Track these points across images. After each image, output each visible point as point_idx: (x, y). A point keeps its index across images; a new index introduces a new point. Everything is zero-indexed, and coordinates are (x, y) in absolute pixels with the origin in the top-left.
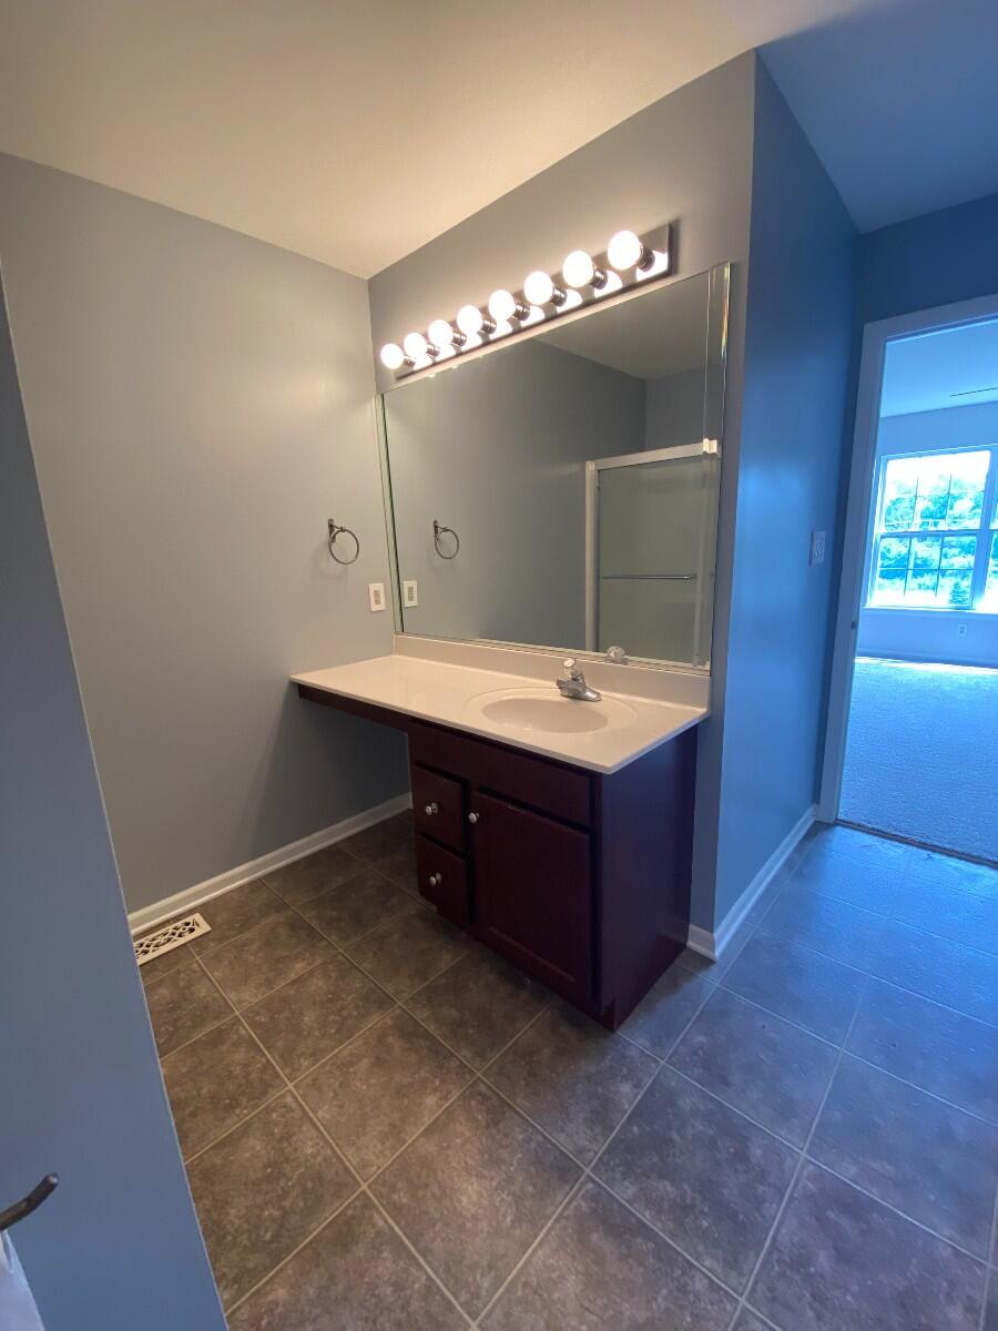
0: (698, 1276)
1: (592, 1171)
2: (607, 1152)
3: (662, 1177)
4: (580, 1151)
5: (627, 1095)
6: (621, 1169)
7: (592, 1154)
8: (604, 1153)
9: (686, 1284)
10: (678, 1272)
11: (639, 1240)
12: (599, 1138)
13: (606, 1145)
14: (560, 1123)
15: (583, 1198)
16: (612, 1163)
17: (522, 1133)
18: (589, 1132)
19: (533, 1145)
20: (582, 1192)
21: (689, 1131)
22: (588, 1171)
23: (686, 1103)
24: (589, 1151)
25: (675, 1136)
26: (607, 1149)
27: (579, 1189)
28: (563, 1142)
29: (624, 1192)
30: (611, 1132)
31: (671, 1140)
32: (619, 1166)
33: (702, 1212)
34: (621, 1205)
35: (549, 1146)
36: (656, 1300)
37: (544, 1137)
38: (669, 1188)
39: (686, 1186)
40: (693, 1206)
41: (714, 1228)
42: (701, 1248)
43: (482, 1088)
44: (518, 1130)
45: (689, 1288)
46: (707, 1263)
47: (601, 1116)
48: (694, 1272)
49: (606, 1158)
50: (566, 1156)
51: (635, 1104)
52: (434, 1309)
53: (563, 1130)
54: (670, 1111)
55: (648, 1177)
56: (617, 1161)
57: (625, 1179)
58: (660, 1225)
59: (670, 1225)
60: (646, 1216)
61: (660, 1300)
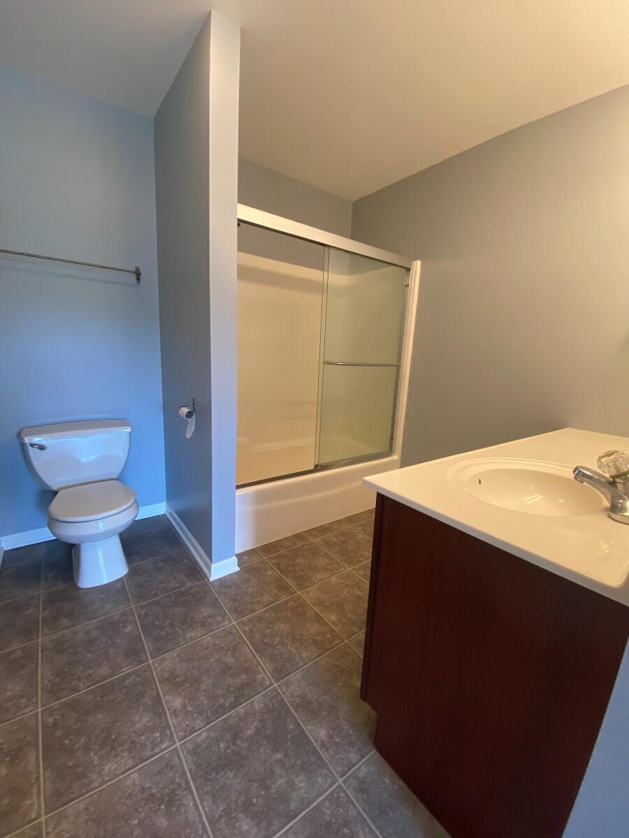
0: (202, 724)
1: (275, 687)
2: (283, 701)
3: (257, 731)
4: (288, 684)
5: (318, 733)
6: (271, 706)
7: (284, 691)
8: (282, 698)
9: (202, 715)
10: (209, 714)
11: (232, 699)
12: (292, 699)
13: (287, 702)
14: (306, 678)
15: (263, 678)
16: (275, 701)
17: (306, 656)
18: (297, 694)
19: (298, 660)
20: (266, 678)
21: (277, 770)
22: (276, 685)
23: (300, 781)
24: (286, 690)
25: (279, 756)
26: (285, 701)
27: (268, 677)
28: (295, 676)
29: (258, 702)
30: (293, 708)
31: (277, 751)
32: (273, 705)
33: (228, 748)
34: (252, 697)
35: (296, 668)
36: (205, 695)
37: (301, 667)
38: (249, 732)
39: (246, 744)
40: (234, 742)
41: (217, 750)
42: (212, 734)
43: (337, 642)
44: (308, 654)
45: (200, 716)
46: (204, 734)
47: (305, 705)
48: (205, 723)
49: (279, 698)
50: (287, 676)
51: (309, 734)
52: (246, 612)
53: (302, 678)
54: (298, 762)
55: (260, 720)
56: (275, 705)
57: (265, 704)
58: (234, 715)
59: (231, 722)
60: (241, 709)
61: (204, 697)
